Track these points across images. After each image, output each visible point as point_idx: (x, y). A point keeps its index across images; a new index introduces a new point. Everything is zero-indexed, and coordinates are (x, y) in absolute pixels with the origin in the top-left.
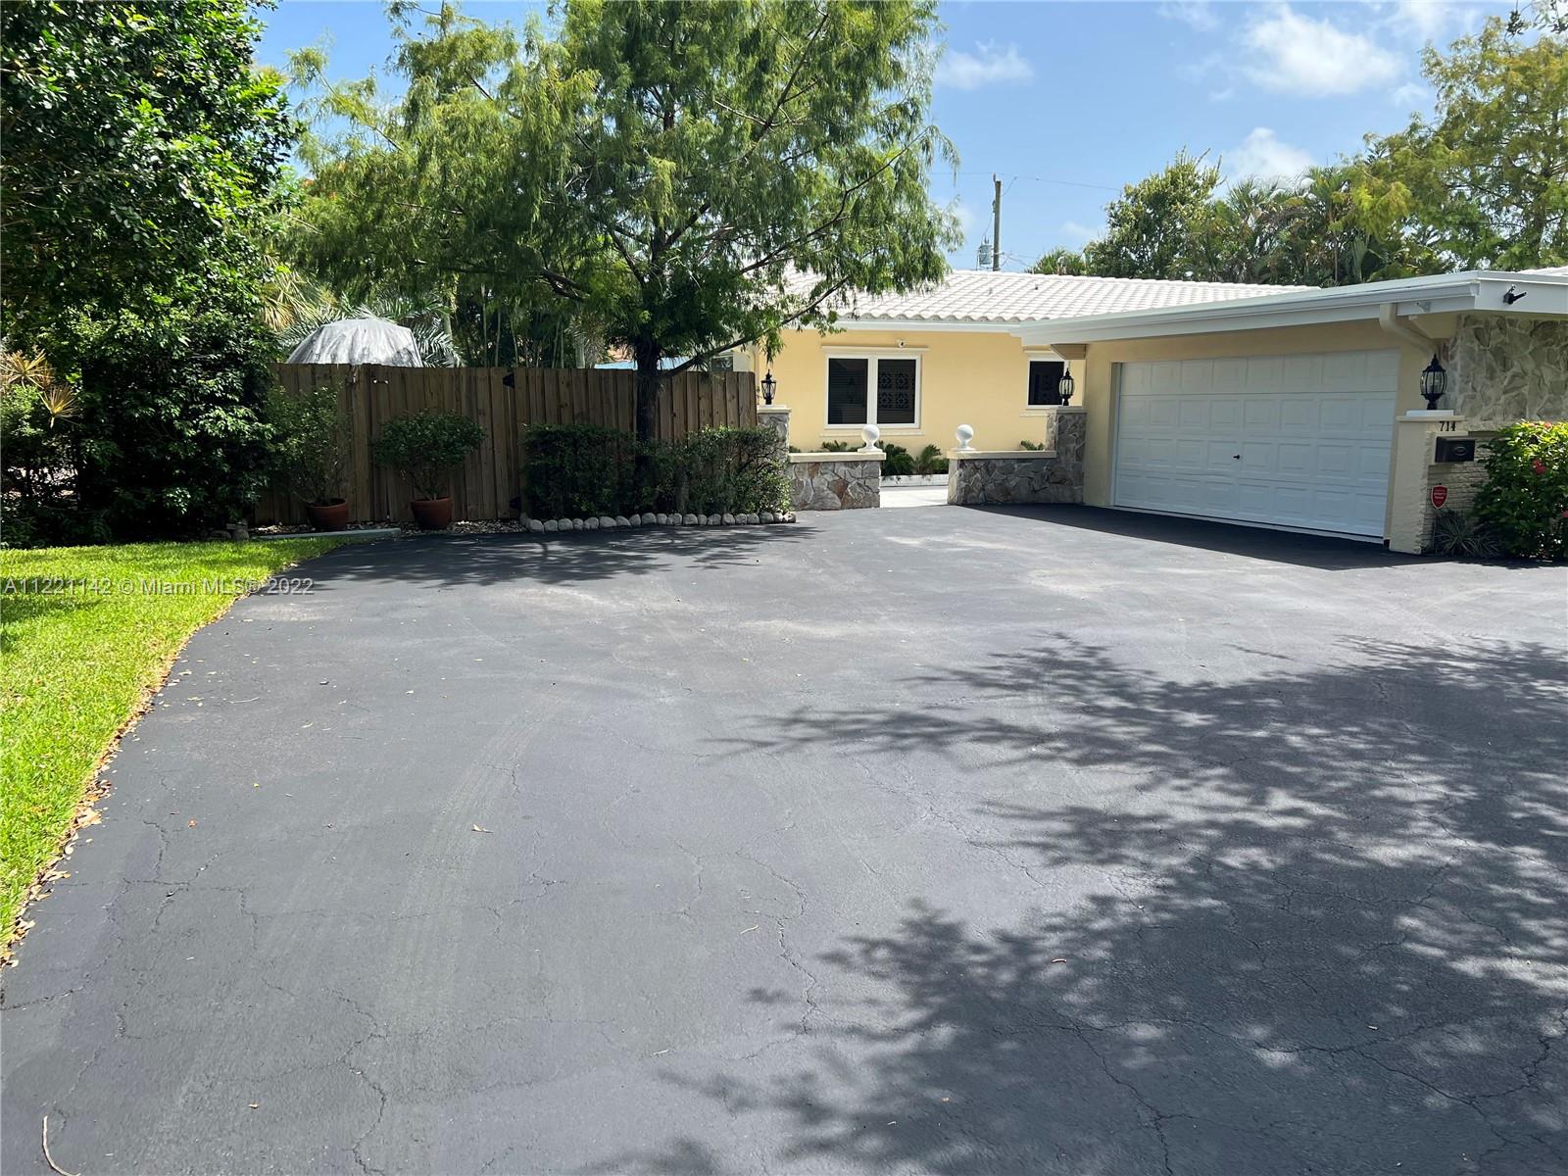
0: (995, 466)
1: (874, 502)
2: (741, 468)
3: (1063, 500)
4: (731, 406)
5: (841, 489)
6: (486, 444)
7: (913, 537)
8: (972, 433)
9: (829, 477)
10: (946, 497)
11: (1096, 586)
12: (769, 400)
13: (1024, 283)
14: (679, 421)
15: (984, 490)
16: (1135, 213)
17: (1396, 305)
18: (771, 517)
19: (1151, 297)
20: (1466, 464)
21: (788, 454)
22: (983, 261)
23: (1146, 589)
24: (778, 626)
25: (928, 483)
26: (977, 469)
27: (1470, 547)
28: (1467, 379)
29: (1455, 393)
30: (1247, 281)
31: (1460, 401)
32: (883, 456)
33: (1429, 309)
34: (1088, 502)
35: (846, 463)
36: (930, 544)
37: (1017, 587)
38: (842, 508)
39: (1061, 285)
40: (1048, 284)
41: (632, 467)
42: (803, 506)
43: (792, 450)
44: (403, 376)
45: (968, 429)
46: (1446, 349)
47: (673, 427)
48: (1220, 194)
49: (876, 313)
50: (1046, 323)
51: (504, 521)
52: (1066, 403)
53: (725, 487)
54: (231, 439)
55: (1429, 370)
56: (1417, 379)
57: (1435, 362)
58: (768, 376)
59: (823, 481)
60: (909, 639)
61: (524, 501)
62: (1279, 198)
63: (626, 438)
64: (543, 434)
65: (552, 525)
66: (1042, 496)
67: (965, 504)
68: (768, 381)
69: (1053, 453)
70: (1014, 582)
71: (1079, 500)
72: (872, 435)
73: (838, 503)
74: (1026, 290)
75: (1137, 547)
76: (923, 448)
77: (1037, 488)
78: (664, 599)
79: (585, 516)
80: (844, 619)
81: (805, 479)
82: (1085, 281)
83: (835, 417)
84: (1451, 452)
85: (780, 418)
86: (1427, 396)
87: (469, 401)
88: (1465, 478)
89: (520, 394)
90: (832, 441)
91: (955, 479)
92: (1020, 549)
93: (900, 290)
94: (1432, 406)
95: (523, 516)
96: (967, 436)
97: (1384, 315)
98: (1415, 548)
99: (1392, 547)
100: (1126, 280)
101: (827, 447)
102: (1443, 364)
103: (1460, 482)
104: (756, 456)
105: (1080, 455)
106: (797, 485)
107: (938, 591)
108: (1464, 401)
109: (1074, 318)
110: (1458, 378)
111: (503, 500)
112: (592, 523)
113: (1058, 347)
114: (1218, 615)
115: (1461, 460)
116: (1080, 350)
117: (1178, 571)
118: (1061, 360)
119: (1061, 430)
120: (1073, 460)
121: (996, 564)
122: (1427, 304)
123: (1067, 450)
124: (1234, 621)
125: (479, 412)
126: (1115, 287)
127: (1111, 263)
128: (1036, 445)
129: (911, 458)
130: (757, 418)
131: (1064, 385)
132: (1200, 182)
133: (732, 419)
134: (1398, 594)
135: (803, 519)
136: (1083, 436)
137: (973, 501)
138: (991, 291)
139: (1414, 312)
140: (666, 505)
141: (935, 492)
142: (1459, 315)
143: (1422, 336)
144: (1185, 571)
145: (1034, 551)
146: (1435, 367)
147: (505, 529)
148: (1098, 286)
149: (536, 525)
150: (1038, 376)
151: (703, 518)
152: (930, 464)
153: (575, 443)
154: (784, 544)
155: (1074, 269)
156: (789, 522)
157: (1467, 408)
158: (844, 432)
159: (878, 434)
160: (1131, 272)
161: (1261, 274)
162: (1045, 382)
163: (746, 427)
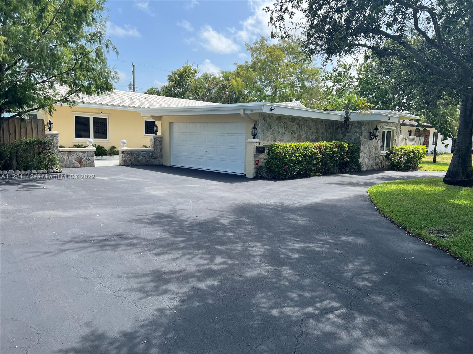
0: (134, 153)
1: (92, 164)
2: (39, 154)
3: (156, 164)
4: (35, 131)
5: (80, 161)
7: (105, 177)
8: (126, 142)
9: (75, 157)
10: (118, 163)
11: (165, 192)
12: (50, 129)
13: (142, 96)
14: (12, 136)
15: (131, 160)
16: (175, 79)
17: (244, 110)
18: (52, 171)
19: (180, 104)
20: (263, 153)
21: (59, 148)
22: (130, 89)
23: (181, 192)
24: (48, 213)
25: (113, 158)
26: (128, 154)
27: (265, 176)
28: (262, 131)
29: (260, 135)
30: (207, 101)
31: (261, 137)
32: (95, 149)
33: (252, 112)
34: (164, 164)
35: (81, 152)
36: (111, 179)
37: (141, 193)
38: (80, 167)
39: (153, 98)
40: (149, 98)
42: (66, 167)
43: (61, 147)
45: (125, 141)
46: (257, 123)
47: (11, 138)
48: (198, 76)
49: (92, 102)
50: (149, 109)
52: (156, 134)
53: (32, 161)
55: (253, 128)
56: (251, 131)
57: (254, 126)
58: (50, 121)
59: (72, 158)
60: (100, 215)
66: (150, 162)
67: (125, 165)
68: (50, 123)
69: (153, 149)
70: (139, 191)
71: (161, 163)
72: (91, 142)
73: (79, 165)
74: (143, 98)
75: (179, 178)
76: (110, 147)
77: (148, 160)
80: (77, 208)
81: (66, 157)
82: (161, 97)
83: (78, 136)
84: (259, 150)
85: (55, 136)
86: (253, 135)
88: (263, 157)
90: (77, 144)
91: (121, 157)
92: (142, 180)
93: (98, 94)
94: (254, 138)
96: (124, 143)
97: (241, 112)
98: (252, 177)
99: (246, 176)
100: (173, 98)
101: (75, 146)
102: (256, 127)
103: (262, 158)
104: (46, 149)
105: (161, 150)
106: (63, 159)
107: (113, 196)
108: (262, 137)
109: (158, 108)
110: (260, 131)
113: (153, 117)
114: (201, 199)
115: (262, 153)
116: (160, 118)
117: (190, 186)
118: (153, 120)
119: (155, 142)
120: (159, 152)
121: (134, 185)
122: (252, 110)
123: (157, 148)
124: (206, 201)
126: (170, 100)
127: (169, 92)
128: (148, 147)
129: (106, 150)
130: (46, 135)
131: (155, 128)
132: (193, 72)
133: (35, 136)
134: (248, 190)
135: (64, 171)
136: (162, 144)
137: (127, 164)
138: (131, 98)
139: (249, 112)
140: (7, 167)
141: (114, 161)
142: (259, 114)
143: (250, 118)
144: (192, 186)
145: (146, 180)
146: (254, 127)
148: (165, 99)
150: (148, 125)
151: (23, 172)
152: (113, 152)
154: (56, 181)
155: (159, 94)
156: (59, 172)
157: (262, 139)
158: (81, 141)
159: (93, 141)
160: (175, 96)
161: (210, 100)
162: (150, 127)
163: (41, 139)
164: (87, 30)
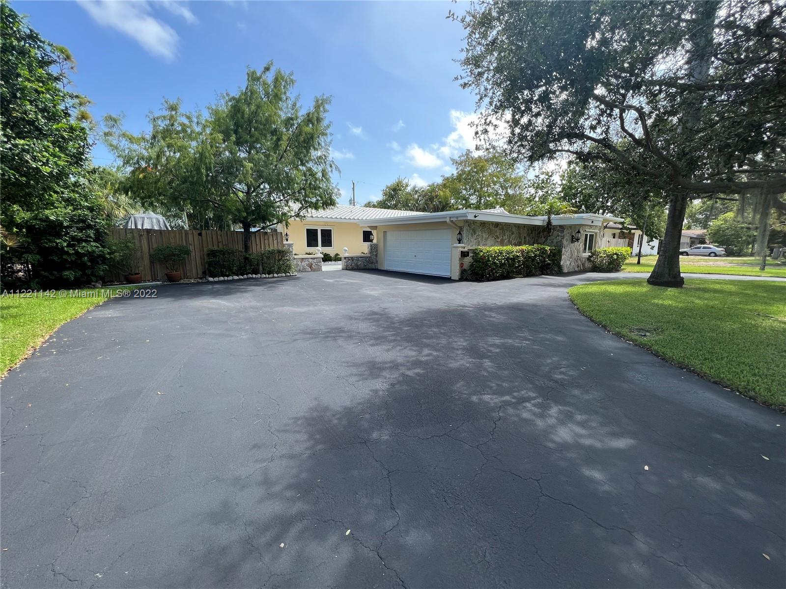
0: (354, 259)
1: (320, 269)
2: (279, 260)
4: (275, 242)
5: (311, 266)
6: (193, 254)
7: (331, 279)
8: (348, 250)
9: (307, 263)
10: (341, 268)
11: (380, 292)
12: (287, 240)
14: (259, 247)
15: (351, 265)
16: (389, 193)
17: (450, 217)
18: (289, 274)
20: (468, 257)
22: (351, 204)
23: (393, 292)
24: (288, 309)
25: (336, 264)
26: (349, 260)
27: (469, 278)
28: (467, 236)
29: (465, 240)
30: (416, 211)
32: (323, 256)
33: (458, 219)
34: (379, 268)
35: (312, 258)
36: (336, 281)
37: (359, 293)
38: (311, 272)
39: (370, 211)
40: (367, 210)
41: (243, 260)
42: (300, 271)
43: (295, 255)
44: (161, 233)
45: (346, 249)
46: (462, 229)
47: (258, 248)
48: (409, 189)
49: (319, 216)
50: (366, 220)
51: (201, 278)
52: (372, 242)
53: (274, 266)
54: (90, 254)
55: (458, 234)
56: (456, 236)
58: (287, 233)
59: (305, 263)
60: (326, 311)
61: (207, 272)
62: (423, 191)
63: (241, 252)
64: (212, 251)
65: (216, 279)
66: (367, 267)
67: (346, 269)
68: (287, 235)
69: (370, 255)
70: (358, 291)
71: (377, 268)
72: (319, 250)
73: (310, 270)
74: (361, 211)
76: (335, 254)
77: (366, 265)
78: (250, 302)
79: (228, 276)
80: (307, 305)
81: (299, 263)
83: (309, 245)
84: (464, 254)
85: (290, 245)
86: (458, 240)
87: (186, 240)
88: (468, 260)
89: (204, 238)
90: (308, 252)
91: (343, 263)
93: (324, 209)
94: (459, 243)
95: (207, 276)
96: (346, 251)
97: (448, 220)
98: (457, 279)
99: (452, 278)
101: (307, 254)
102: (461, 233)
103: (466, 262)
104: (284, 256)
105: (376, 256)
106: (297, 265)
107: (337, 295)
108: (466, 242)
109: (374, 219)
110: (465, 236)
111: (200, 272)
112: (230, 278)
113: (370, 227)
114: (411, 298)
115: (466, 256)
116: (375, 228)
117: (401, 287)
118: (370, 230)
119: (371, 249)
121: (354, 286)
122: (457, 217)
123: (373, 254)
124: (415, 300)
125: (190, 244)
126: (384, 211)
127: (383, 205)
128: (365, 253)
129: (332, 257)
130: (284, 245)
131: (372, 237)
132: (404, 186)
133: (276, 246)
135: (299, 275)
136: (377, 251)
137: (349, 269)
138: (351, 212)
139: (454, 219)
140: (256, 272)
141: (338, 266)
142: (464, 220)
143: (456, 225)
144: (403, 287)
146: (460, 233)
147: (200, 281)
148: (380, 211)
149: (211, 279)
150: (365, 235)
151: (267, 276)
152: (337, 258)
153: (224, 254)
154: (292, 282)
155: (374, 206)
156: (294, 276)
157: (467, 244)
158: (311, 249)
159: (321, 250)
160: (389, 208)
162: (367, 236)
163: (280, 248)
164: (315, 154)
